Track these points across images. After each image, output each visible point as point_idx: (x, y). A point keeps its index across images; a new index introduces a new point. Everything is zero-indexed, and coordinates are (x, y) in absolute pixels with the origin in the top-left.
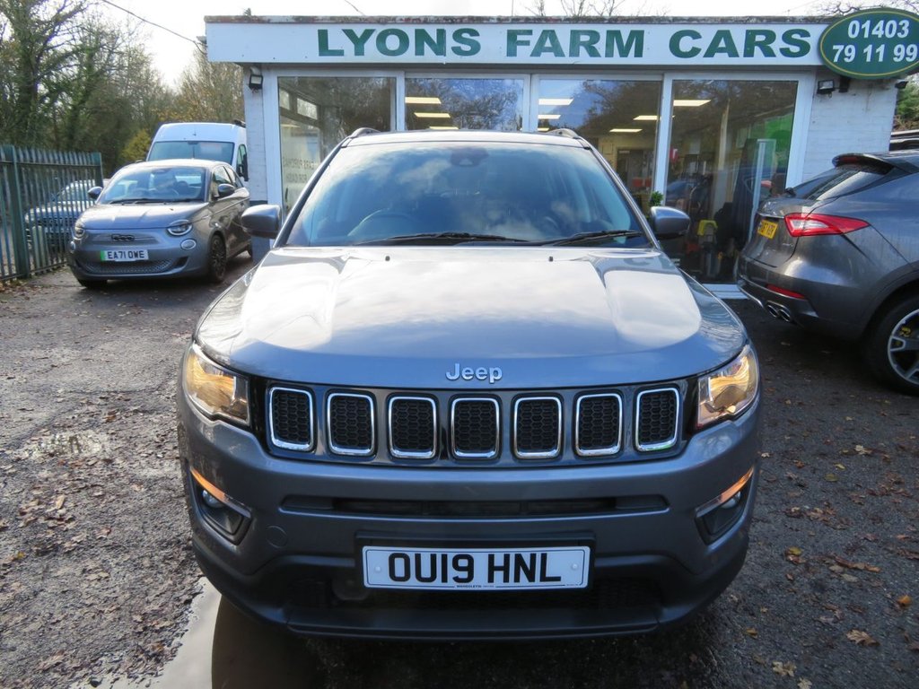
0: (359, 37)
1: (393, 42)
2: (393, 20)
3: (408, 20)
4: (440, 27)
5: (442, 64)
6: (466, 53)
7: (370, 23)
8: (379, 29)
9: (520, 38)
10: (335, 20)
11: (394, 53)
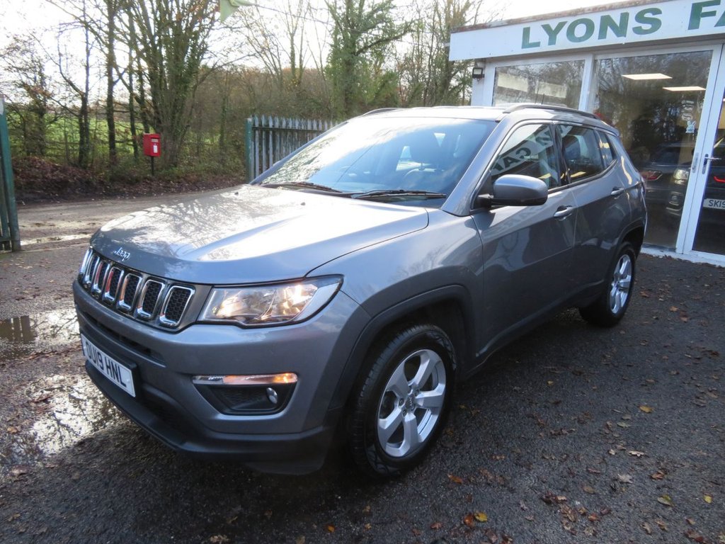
0: (553, 29)
1: (580, 30)
2: (582, 11)
3: (595, 10)
4: (624, 11)
5: (621, 44)
6: (646, 32)
7: (564, 16)
8: (570, 20)
9: (705, 10)
10: (536, 19)
11: (580, 40)
